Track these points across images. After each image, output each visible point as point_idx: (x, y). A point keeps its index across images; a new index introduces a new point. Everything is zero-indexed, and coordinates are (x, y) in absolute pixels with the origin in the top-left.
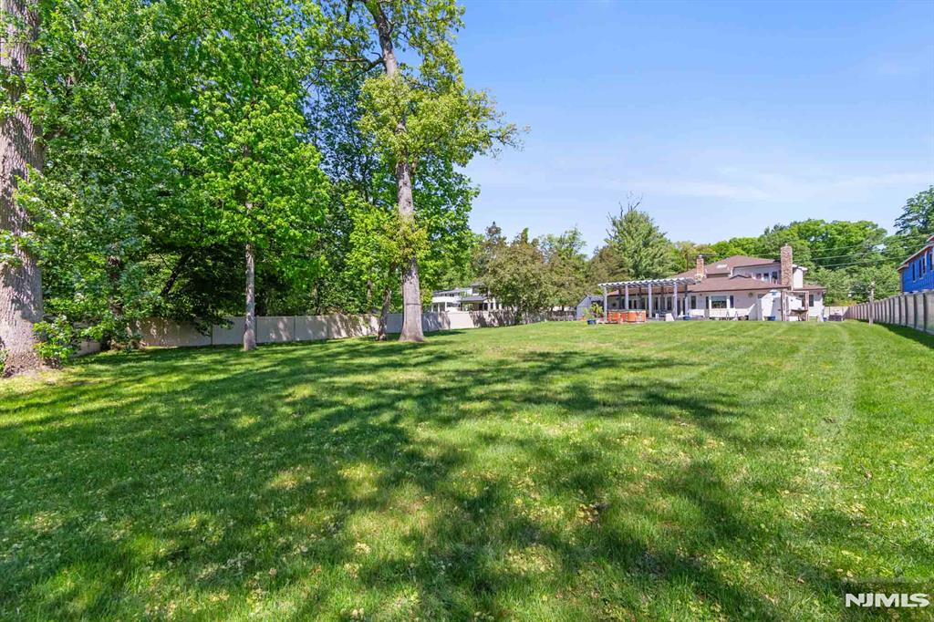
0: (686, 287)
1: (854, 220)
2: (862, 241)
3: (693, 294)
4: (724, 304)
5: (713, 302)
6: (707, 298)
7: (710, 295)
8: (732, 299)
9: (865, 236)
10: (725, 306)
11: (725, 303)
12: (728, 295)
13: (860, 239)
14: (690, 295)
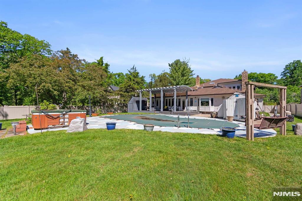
0: (187, 92)
1: (267, 73)
2: (269, 80)
3: (192, 97)
4: (207, 104)
5: (201, 102)
6: (199, 99)
7: (200, 97)
8: (212, 100)
9: (270, 79)
10: (208, 105)
11: (208, 102)
12: (210, 98)
13: (269, 79)
14: (189, 98)
